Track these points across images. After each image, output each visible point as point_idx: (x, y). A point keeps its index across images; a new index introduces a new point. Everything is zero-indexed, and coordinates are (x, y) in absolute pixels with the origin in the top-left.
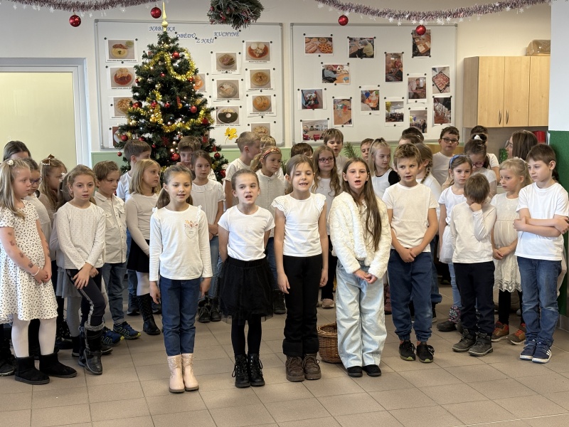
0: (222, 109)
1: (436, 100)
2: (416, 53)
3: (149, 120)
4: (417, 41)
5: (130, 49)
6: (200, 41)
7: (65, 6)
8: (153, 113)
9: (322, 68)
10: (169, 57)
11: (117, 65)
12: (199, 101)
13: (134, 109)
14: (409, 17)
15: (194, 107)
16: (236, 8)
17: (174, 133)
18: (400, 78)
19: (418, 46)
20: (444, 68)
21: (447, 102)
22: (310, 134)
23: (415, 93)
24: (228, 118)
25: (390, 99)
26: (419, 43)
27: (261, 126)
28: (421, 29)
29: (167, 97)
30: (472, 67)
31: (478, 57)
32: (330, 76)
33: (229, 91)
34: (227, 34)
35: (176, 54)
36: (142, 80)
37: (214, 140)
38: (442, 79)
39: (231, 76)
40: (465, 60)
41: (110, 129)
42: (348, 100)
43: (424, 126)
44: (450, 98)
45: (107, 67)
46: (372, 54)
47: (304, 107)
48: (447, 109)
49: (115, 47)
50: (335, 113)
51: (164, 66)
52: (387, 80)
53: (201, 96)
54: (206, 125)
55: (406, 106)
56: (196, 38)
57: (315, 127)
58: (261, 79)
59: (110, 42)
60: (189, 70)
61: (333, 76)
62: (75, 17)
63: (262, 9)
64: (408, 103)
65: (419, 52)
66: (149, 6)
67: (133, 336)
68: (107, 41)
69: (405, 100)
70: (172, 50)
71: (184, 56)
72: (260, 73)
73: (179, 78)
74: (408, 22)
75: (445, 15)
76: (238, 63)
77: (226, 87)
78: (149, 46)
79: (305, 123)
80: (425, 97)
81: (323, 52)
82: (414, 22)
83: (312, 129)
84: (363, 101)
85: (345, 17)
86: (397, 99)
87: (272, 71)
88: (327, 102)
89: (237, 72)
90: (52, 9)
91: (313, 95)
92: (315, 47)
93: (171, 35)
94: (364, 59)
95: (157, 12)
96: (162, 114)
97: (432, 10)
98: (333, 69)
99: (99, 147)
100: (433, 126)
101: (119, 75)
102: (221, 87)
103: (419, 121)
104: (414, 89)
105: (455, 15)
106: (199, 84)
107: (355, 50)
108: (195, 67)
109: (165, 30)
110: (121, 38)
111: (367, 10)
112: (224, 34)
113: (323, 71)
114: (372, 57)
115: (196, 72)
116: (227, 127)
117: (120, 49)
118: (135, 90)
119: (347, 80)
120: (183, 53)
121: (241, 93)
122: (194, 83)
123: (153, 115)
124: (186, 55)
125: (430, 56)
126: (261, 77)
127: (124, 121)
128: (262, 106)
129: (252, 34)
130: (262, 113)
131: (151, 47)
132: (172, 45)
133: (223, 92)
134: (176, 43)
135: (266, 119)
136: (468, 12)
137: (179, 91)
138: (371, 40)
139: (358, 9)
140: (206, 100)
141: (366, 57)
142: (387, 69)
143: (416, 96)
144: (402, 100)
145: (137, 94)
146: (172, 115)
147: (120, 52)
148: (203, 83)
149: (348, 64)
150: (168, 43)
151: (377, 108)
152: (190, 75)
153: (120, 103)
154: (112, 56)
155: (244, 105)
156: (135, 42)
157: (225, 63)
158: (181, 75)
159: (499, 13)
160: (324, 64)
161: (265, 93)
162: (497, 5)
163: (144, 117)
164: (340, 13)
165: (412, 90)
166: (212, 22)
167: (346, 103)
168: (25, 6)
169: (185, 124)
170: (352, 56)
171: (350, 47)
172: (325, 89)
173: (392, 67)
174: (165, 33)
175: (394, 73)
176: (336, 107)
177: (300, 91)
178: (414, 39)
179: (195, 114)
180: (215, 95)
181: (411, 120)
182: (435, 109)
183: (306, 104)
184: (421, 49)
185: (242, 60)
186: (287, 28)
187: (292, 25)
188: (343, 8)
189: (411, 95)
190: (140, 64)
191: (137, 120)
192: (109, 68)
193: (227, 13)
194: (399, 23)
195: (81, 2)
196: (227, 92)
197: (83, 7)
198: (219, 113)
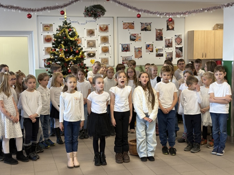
0: (89, 52)
1: (176, 48)
2: (168, 29)
3: (59, 56)
4: (169, 24)
5: (51, 28)
6: (80, 24)
7: (25, 10)
8: (61, 53)
9: (130, 35)
10: (67, 30)
11: (46, 34)
12: (79, 48)
13: (53, 52)
14: (166, 15)
15: (77, 51)
16: (95, 11)
17: (69, 61)
18: (162, 39)
19: (169, 26)
20: (180, 35)
21: (181, 49)
22: (125, 62)
23: (168, 45)
24: (91, 55)
25: (158, 48)
26: (169, 25)
27: (105, 59)
28: (171, 19)
29: (66, 47)
30: (191, 34)
31: (194, 31)
32: (133, 38)
33: (92, 44)
34: (91, 21)
35: (70, 29)
36: (56, 40)
37: (85, 64)
38: (179, 40)
39: (92, 38)
40: (188, 32)
41: (43, 60)
42: (141, 48)
43: (172, 58)
44: (182, 47)
45: (42, 35)
46: (150, 29)
47: (122, 51)
48: (181, 52)
49: (45, 26)
50: (135, 54)
51: (65, 34)
52: (156, 40)
53: (80, 46)
54: (82, 58)
55: (164, 50)
56: (78, 23)
57: (127, 59)
58: (105, 40)
59: (43, 24)
60: (75, 36)
61: (134, 38)
62: (29, 14)
63: (106, 11)
64: (165, 49)
65: (169, 29)
66: (60, 10)
67: (52, 145)
68: (42, 24)
69: (164, 48)
70: (68, 28)
71: (73, 30)
72: (104, 37)
73: (71, 39)
74: (165, 16)
75: (180, 14)
76: (95, 33)
77: (91, 43)
78: (59, 26)
79: (123, 58)
80: (172, 47)
81: (130, 28)
82: (168, 16)
83: (126, 60)
84: (147, 48)
85: (140, 14)
86: (161, 48)
87: (109, 36)
88: (132, 49)
89: (95, 36)
90: (20, 11)
91: (126, 46)
92: (127, 27)
93: (68, 22)
94: (147, 31)
95: (63, 12)
96: (64, 54)
97: (175, 11)
98: (134, 35)
99: (38, 67)
100: (175, 59)
101: (47, 38)
102: (88, 43)
103: (169, 57)
104: (167, 43)
105: (185, 14)
106: (79, 41)
107: (143, 28)
108: (78, 35)
109: (65, 19)
110: (48, 23)
111: (148, 12)
112: (90, 21)
113: (130, 36)
114: (150, 30)
115: (78, 37)
116: (91, 59)
117: (47, 27)
118: (53, 44)
119: (140, 40)
120: (73, 29)
121: (97, 45)
122: (77, 41)
123: (60, 54)
125: (174, 30)
126: (105, 39)
127: (49, 56)
128: (105, 50)
129: (101, 21)
130: (105, 53)
131: (60, 27)
132: (68, 26)
133: (89, 45)
134: (70, 25)
135: (107, 56)
136: (190, 13)
137: (71, 44)
138: (150, 24)
139: (145, 11)
140: (82, 48)
141: (148, 30)
142: (156, 35)
143: (168, 47)
144: (163, 48)
145: (54, 46)
146: (69, 54)
147: (47, 29)
148: (81, 41)
149: (141, 33)
150: (67, 25)
151: (152, 51)
152: (76, 38)
153: (47, 49)
154: (44, 30)
155: (98, 50)
156: (53, 24)
157: (90, 33)
158: (72, 38)
159: (202, 13)
160: (131, 33)
161: (107, 45)
162: (202, 9)
163: (57, 55)
164: (138, 13)
165: (166, 44)
166: (85, 16)
167: (140, 49)
168: (9, 10)
169: (74, 58)
170: (142, 30)
171: (141, 27)
172: (131, 44)
173: (159, 35)
174: (66, 21)
175: (159, 37)
176: (135, 51)
177: (121, 44)
178: (167, 23)
179: (78, 54)
180: (86, 46)
181: (166, 56)
182: (176, 52)
183: (123, 49)
184: (170, 27)
185: (97, 32)
186: (116, 19)
187: (118, 17)
188: (139, 11)
189: (166, 46)
190: (55, 33)
191: (54, 56)
192: (43, 35)
193: (91, 13)
194: (162, 17)
195: (32, 8)
196: (91, 45)
197: (33, 10)
198: (87, 53)
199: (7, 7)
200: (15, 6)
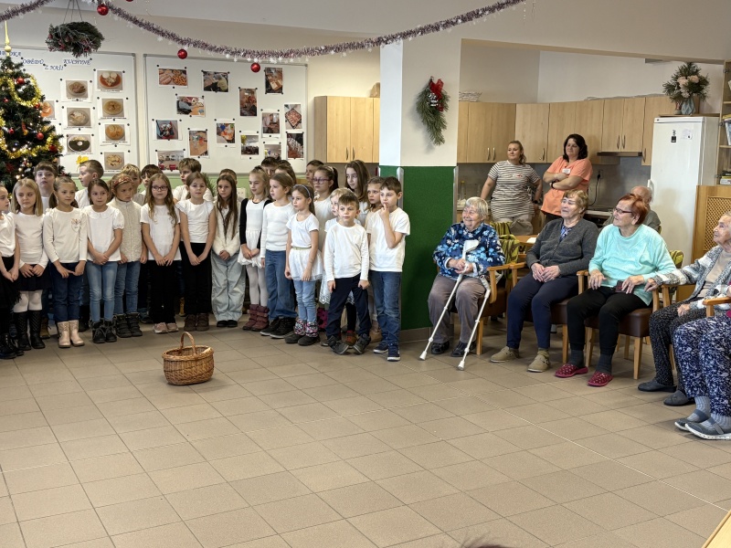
0: (73, 137)
1: (289, 136)
2: (269, 90)
4: (270, 78)
6: (49, 67)
9: (177, 100)
10: (12, 83)
12: (46, 128)
14: (244, 55)
15: (40, 134)
16: (75, 37)
17: (18, 160)
18: (254, 113)
19: (271, 83)
20: (296, 106)
21: (299, 138)
22: (166, 164)
23: (269, 128)
24: (80, 146)
25: (245, 133)
26: (271, 80)
27: (114, 155)
29: (11, 123)
30: (321, 105)
31: (326, 97)
32: (185, 108)
33: (80, 119)
34: (77, 62)
35: (21, 79)
37: (63, 168)
38: (294, 116)
39: (81, 104)
40: (315, 98)
42: (205, 132)
44: (302, 134)
46: (226, 88)
47: (159, 137)
48: (299, 145)
50: (191, 145)
51: (8, 91)
52: (242, 114)
53: (49, 122)
54: (55, 152)
55: (260, 140)
56: (44, 65)
57: (170, 157)
58: (114, 108)
60: (34, 96)
61: (188, 107)
63: (103, 39)
64: (262, 137)
65: (271, 89)
69: (259, 135)
70: (15, 76)
71: (29, 82)
72: (112, 102)
73: (24, 104)
74: (244, 59)
75: (276, 55)
76: (89, 92)
77: (77, 114)
79: (160, 154)
80: (278, 132)
81: (177, 83)
82: (249, 59)
83: (168, 159)
84: (219, 133)
85: (185, 51)
86: (253, 133)
87: (125, 100)
88: (183, 133)
89: (89, 100)
91: (168, 126)
92: (169, 79)
93: (15, 60)
94: (219, 93)
96: (6, 140)
97: (266, 50)
98: (188, 101)
102: (71, 115)
103: (273, 155)
104: (268, 123)
105: (286, 55)
106: (48, 111)
107: (209, 84)
108: (42, 94)
109: (8, 54)
111: (205, 46)
112: (73, 62)
113: (178, 102)
114: (227, 91)
115: (42, 98)
116: (78, 155)
119: (202, 112)
120: (28, 79)
121: (93, 121)
122: (41, 109)
124: (32, 81)
125: (282, 94)
126: (113, 106)
128: (116, 135)
130: (116, 142)
132: (16, 70)
133: (74, 119)
134: (21, 69)
135: (120, 148)
137: (24, 117)
138: (225, 75)
139: (196, 44)
140: (54, 127)
141: (220, 90)
142: (242, 103)
143: (270, 131)
144: (257, 134)
146: (17, 141)
148: (52, 110)
149: (203, 97)
150: (12, 69)
151: (232, 141)
152: (36, 101)
155: (96, 133)
157: (76, 90)
158: (26, 101)
159: (325, 56)
161: (118, 122)
162: (323, 48)
164: (180, 47)
165: (265, 124)
166: (51, 49)
167: (201, 134)
169: (31, 150)
170: (207, 89)
171: (204, 80)
172: (181, 120)
173: (246, 102)
174: (9, 58)
175: (249, 108)
176: (191, 138)
178: (266, 76)
179: (41, 141)
180: (65, 122)
182: (288, 144)
183: (161, 133)
184: (274, 86)
185: (93, 89)
186: (140, 59)
187: (145, 55)
188: (183, 42)
189: (266, 129)
193: (66, 41)
194: (235, 60)
196: (78, 120)
198: (70, 140)
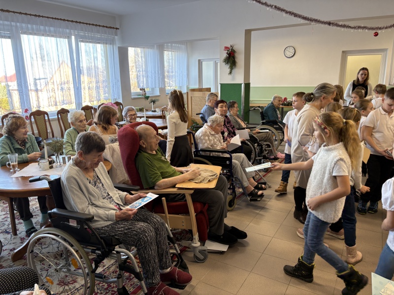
7: (372, 29)
90: (367, 30)
168: (356, 30)
195: (380, 26)
197: (380, 29)
199: (354, 28)
200: (362, 26)
